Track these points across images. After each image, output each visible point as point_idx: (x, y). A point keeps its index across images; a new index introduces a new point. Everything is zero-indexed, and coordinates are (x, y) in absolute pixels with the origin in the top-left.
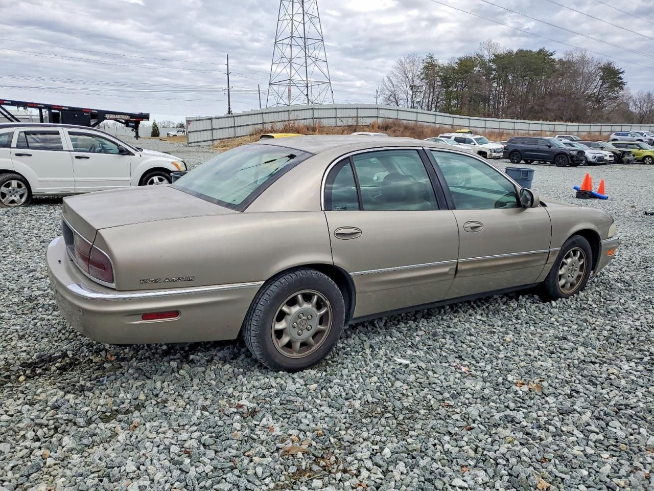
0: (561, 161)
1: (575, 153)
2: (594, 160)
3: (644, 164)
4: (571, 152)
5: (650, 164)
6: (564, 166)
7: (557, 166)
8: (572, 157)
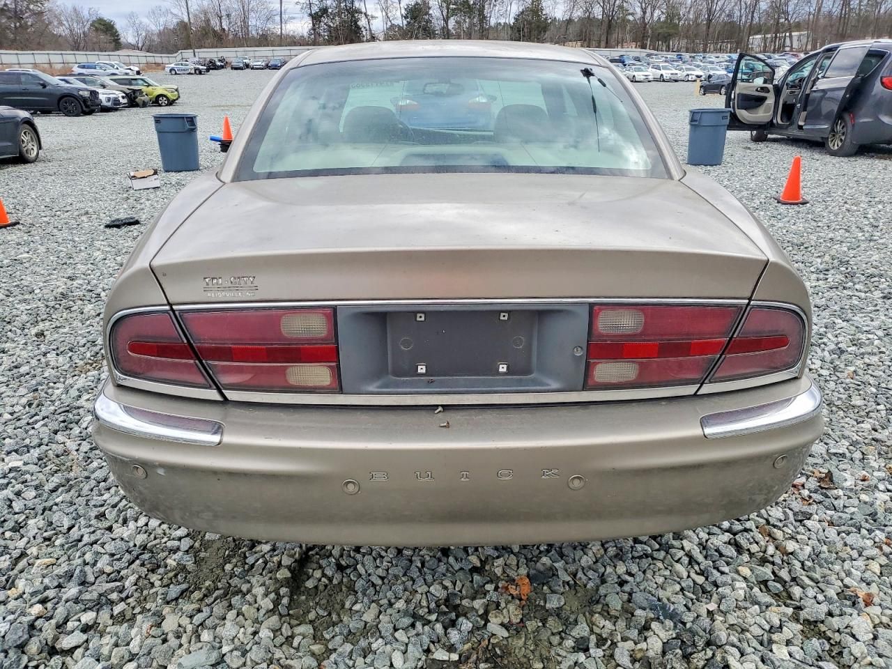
0: (70, 108)
1: (86, 94)
2: (109, 104)
3: (160, 105)
4: (81, 93)
5: (167, 105)
6: (77, 115)
7: (66, 115)
8: (85, 100)
